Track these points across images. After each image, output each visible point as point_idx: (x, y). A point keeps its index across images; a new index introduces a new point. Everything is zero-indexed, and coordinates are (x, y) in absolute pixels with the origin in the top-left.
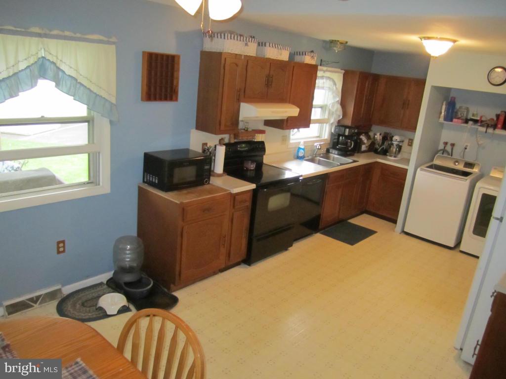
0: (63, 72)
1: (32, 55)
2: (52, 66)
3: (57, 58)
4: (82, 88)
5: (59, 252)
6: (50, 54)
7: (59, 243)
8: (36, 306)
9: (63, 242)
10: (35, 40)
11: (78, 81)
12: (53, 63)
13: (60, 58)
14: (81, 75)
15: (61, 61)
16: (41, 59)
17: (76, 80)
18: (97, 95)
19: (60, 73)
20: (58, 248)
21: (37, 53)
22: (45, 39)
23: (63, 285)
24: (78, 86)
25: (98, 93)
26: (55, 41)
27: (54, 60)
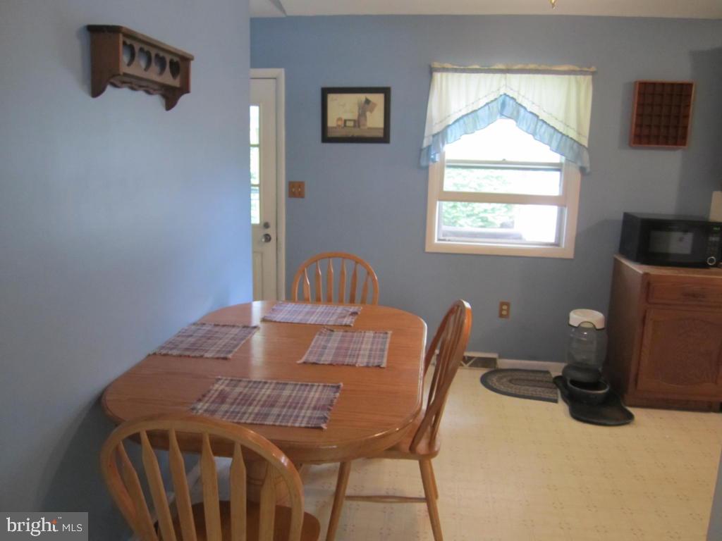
0: (525, 108)
1: (493, 92)
2: (511, 102)
3: (519, 94)
4: (545, 126)
5: (501, 316)
6: (512, 89)
7: (502, 304)
8: (466, 366)
9: (508, 304)
10: (498, 76)
11: (540, 118)
12: (513, 98)
13: (522, 93)
14: (544, 111)
15: (523, 96)
16: (503, 96)
17: (538, 117)
18: (563, 135)
19: (522, 111)
20: (501, 310)
21: (498, 90)
22: (508, 75)
23: (500, 357)
24: (540, 123)
25: (564, 132)
26: (518, 76)
27: (515, 96)
